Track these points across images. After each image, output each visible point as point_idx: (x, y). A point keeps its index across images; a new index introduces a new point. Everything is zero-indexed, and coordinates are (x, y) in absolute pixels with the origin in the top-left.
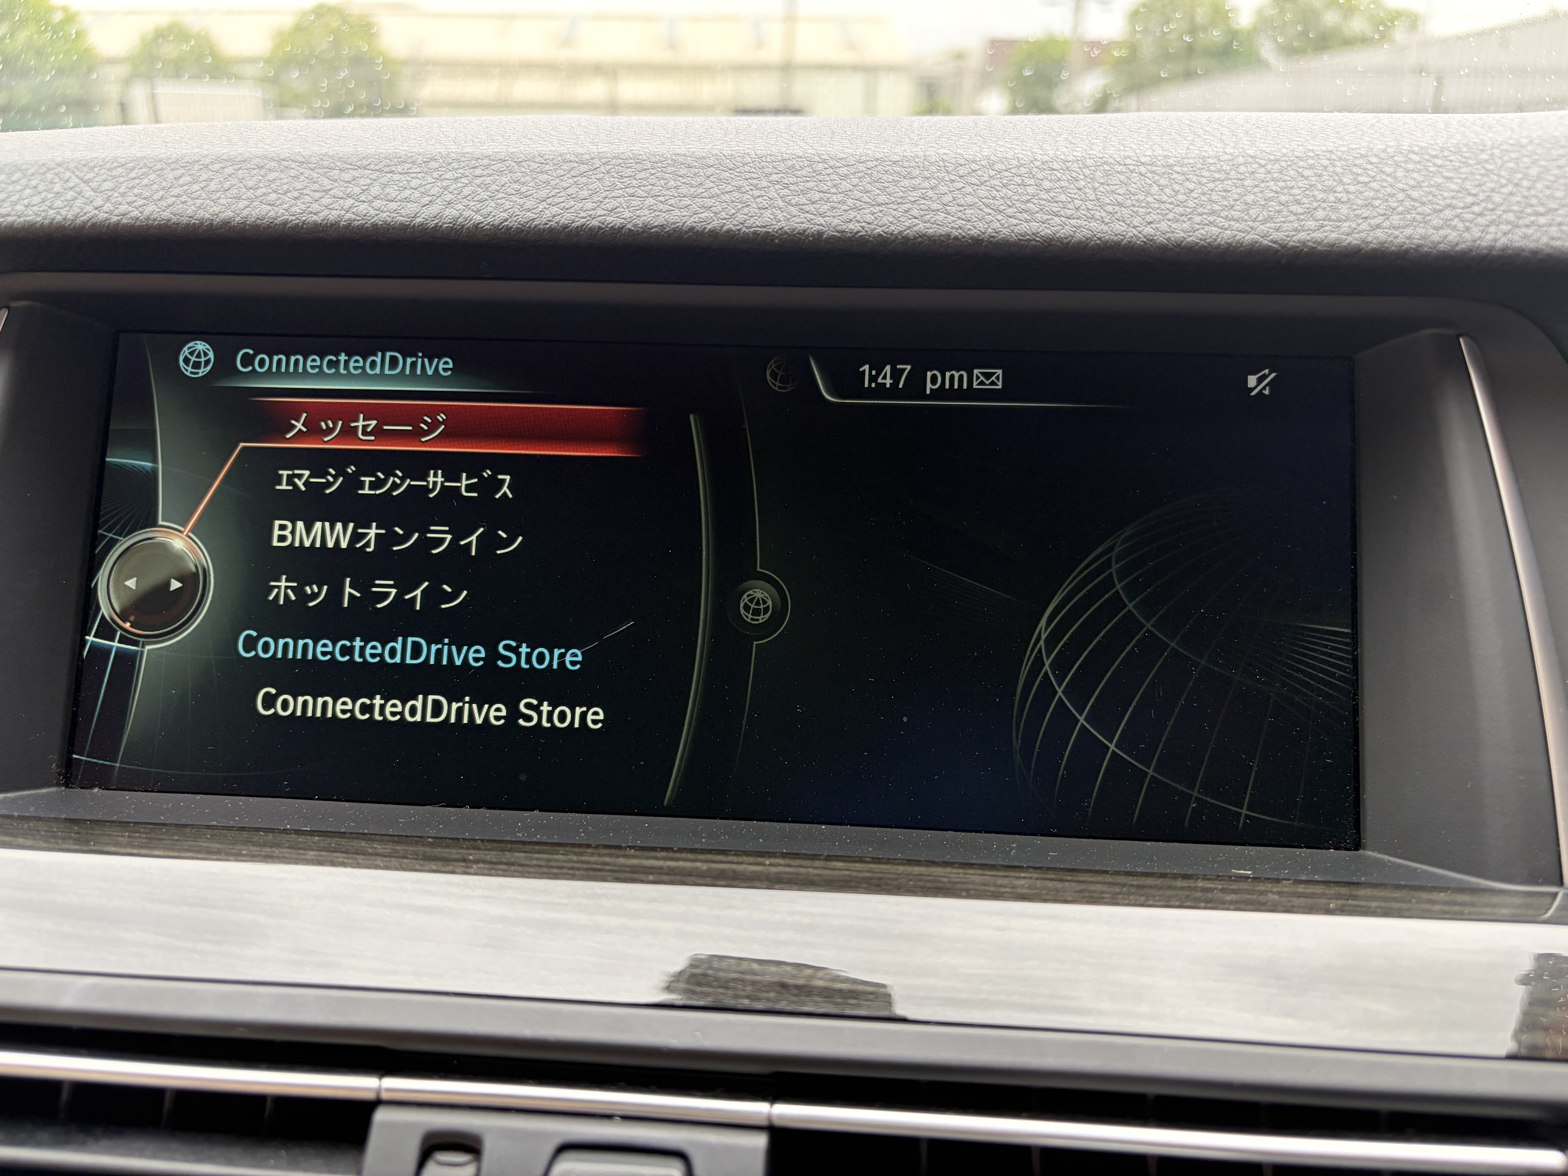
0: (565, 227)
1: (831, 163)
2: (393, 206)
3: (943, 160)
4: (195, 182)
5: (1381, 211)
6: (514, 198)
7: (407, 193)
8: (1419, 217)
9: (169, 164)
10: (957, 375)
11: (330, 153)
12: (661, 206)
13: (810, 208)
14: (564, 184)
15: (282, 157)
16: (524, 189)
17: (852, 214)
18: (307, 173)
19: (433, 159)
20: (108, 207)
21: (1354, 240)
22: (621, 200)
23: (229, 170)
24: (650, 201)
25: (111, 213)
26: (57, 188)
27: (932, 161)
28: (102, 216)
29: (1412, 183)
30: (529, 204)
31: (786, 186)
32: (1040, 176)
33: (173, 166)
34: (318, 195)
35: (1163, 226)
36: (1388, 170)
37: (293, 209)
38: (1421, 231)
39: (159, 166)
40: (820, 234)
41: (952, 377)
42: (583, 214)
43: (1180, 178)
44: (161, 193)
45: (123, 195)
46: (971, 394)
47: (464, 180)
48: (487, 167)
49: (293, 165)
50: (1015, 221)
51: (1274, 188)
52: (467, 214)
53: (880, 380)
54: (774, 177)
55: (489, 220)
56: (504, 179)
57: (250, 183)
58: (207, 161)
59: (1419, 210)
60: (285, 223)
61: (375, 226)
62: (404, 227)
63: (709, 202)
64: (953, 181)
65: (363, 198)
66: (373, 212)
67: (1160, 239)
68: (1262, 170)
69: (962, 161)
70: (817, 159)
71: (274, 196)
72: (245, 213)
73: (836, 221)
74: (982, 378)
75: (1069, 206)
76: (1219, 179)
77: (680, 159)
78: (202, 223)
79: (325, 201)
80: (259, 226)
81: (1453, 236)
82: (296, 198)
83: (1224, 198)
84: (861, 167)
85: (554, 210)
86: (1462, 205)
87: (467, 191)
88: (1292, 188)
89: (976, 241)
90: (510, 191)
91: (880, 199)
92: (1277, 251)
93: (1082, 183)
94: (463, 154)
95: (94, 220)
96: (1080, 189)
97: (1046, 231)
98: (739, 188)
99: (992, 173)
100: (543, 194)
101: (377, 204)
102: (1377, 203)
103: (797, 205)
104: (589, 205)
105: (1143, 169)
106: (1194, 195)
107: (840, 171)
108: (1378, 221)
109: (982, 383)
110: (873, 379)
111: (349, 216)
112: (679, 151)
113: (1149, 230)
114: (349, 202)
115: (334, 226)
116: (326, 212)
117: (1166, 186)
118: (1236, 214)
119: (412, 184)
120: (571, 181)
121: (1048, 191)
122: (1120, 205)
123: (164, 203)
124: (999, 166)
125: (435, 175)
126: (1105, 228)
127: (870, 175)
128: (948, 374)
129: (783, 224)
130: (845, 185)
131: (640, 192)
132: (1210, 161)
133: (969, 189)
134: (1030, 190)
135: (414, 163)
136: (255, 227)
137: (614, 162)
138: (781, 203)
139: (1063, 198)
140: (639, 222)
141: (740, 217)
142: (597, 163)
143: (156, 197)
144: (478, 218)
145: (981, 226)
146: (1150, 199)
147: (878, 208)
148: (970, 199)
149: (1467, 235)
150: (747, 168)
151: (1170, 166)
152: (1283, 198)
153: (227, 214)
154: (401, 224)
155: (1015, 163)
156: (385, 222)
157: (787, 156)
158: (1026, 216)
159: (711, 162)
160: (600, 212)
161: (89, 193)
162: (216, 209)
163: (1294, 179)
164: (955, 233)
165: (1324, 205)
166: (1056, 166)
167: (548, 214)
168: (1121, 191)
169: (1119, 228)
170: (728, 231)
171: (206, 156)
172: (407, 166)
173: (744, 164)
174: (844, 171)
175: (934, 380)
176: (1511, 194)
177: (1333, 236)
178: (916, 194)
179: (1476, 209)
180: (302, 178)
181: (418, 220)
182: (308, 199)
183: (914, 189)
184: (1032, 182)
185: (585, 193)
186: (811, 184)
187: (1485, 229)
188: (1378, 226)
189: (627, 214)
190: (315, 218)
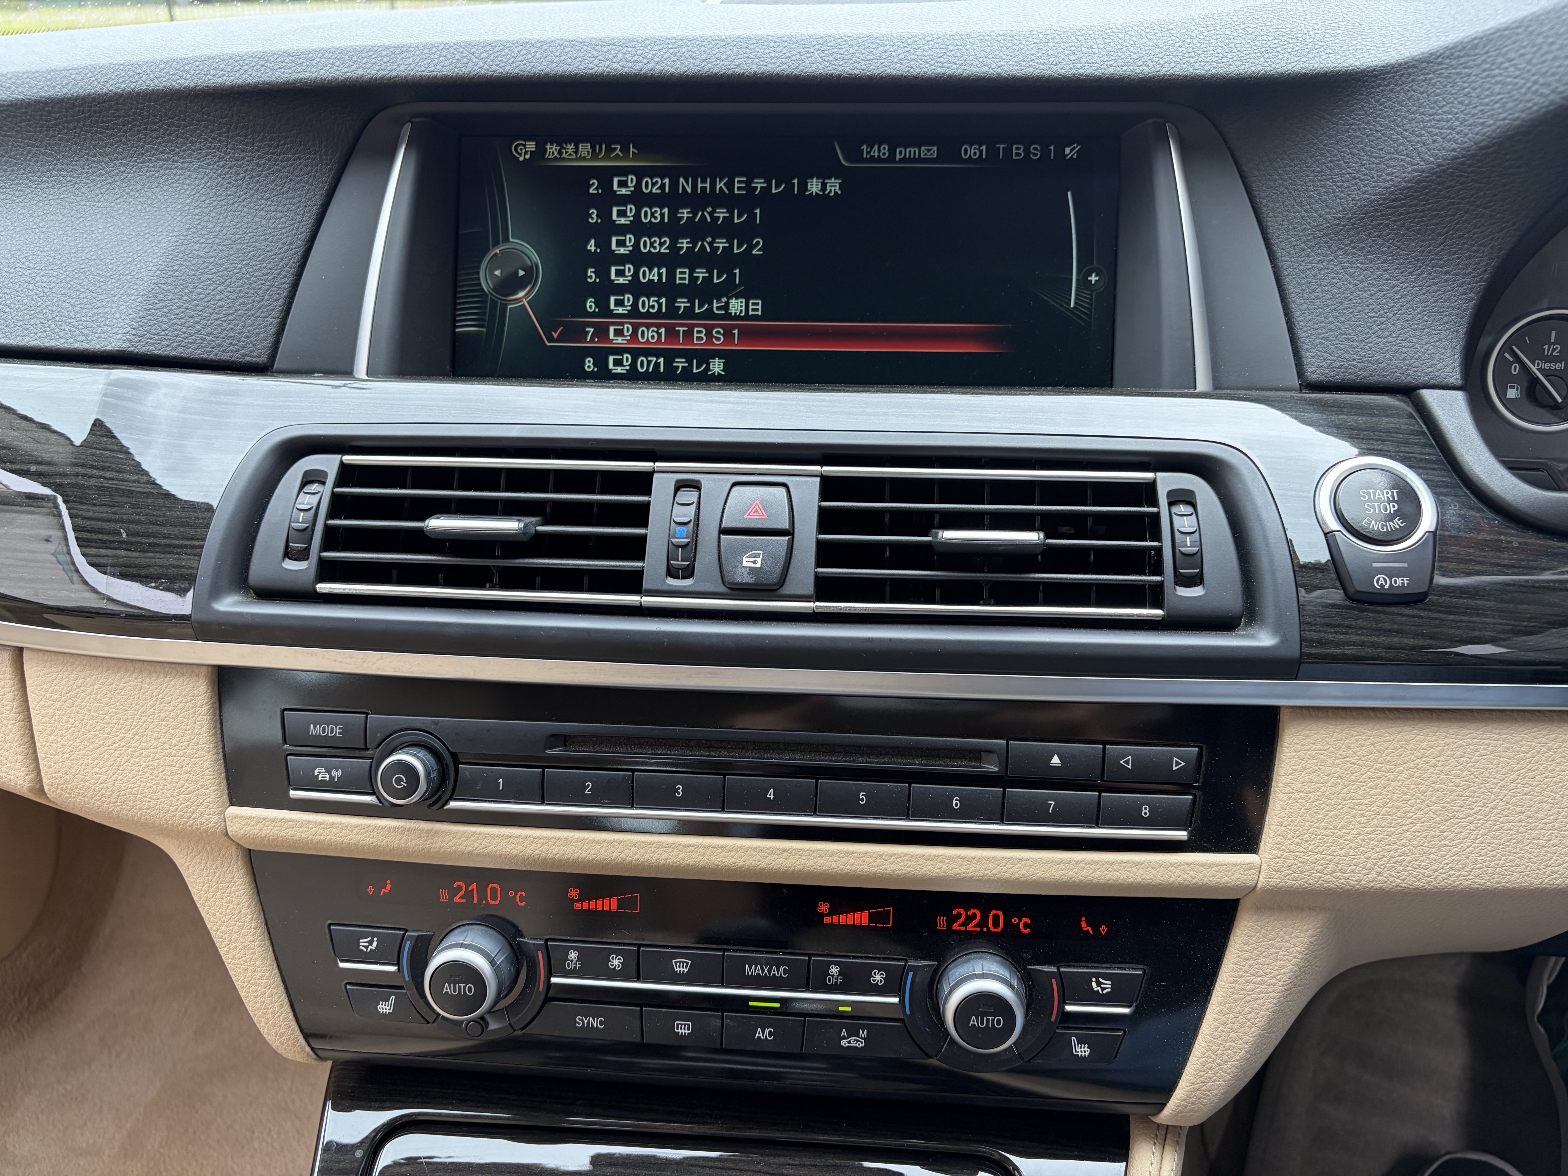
0: (716, 74)
1: (845, 39)
2: (630, 64)
3: (900, 36)
4: (529, 53)
5: (1113, 58)
6: (689, 60)
7: (636, 57)
8: (1131, 61)
9: (513, 44)
10: (912, 150)
11: (595, 37)
12: (762, 63)
13: (835, 62)
14: (714, 52)
15: (571, 39)
16: (694, 55)
17: (855, 65)
18: (585, 48)
19: (647, 39)
20: (486, 67)
21: (1098, 73)
22: (742, 60)
23: (545, 47)
24: (756, 60)
25: (488, 70)
26: (457, 57)
27: (896, 35)
28: (483, 72)
29: (1132, 42)
30: (697, 63)
31: (823, 51)
32: (948, 43)
33: (516, 45)
34: (592, 59)
35: (1006, 68)
36: (1121, 36)
37: (580, 67)
38: (1131, 68)
39: (508, 45)
40: (840, 75)
41: (910, 151)
42: (724, 68)
43: (1017, 42)
44: (512, 59)
45: (493, 60)
46: (920, 160)
47: (664, 51)
48: (674, 43)
49: (577, 44)
50: (934, 68)
51: (1063, 47)
52: (667, 68)
53: (872, 154)
54: (817, 47)
55: (678, 71)
56: (684, 50)
57: (557, 54)
58: (533, 42)
59: (1132, 57)
60: (576, 74)
61: (621, 74)
62: (636, 75)
63: (785, 60)
64: (905, 47)
65: (614, 60)
66: (620, 68)
67: (1005, 75)
68: (1058, 37)
69: (910, 36)
70: (838, 36)
71: (570, 60)
72: (556, 69)
73: (847, 69)
74: (926, 152)
75: (962, 59)
76: (1036, 43)
77: (770, 38)
78: (535, 75)
79: (595, 62)
80: (563, 76)
81: (1146, 70)
82: (581, 61)
83: (1038, 53)
84: (860, 41)
85: (710, 65)
86: (1153, 53)
87: (666, 56)
88: (1072, 46)
89: (916, 78)
90: (687, 56)
91: (869, 58)
92: (1061, 79)
93: (969, 46)
94: (662, 37)
95: (480, 74)
96: (967, 50)
97: (949, 72)
98: (800, 53)
99: (924, 42)
100: (703, 57)
101: (622, 63)
102: (1112, 53)
103: (828, 61)
104: (727, 63)
105: (999, 38)
106: (1023, 51)
107: (849, 43)
108: (1111, 63)
109: (926, 154)
110: (868, 153)
111: (608, 70)
112: (769, 34)
113: (999, 70)
114: (608, 63)
115: (601, 75)
116: (597, 68)
117: (1010, 47)
118: (1042, 61)
119: (638, 53)
120: (717, 50)
121: (951, 51)
122: (986, 57)
123: (514, 65)
124: (928, 39)
125: (649, 48)
126: (978, 70)
127: (864, 45)
128: (908, 150)
129: (822, 71)
130: (852, 50)
131: (751, 56)
132: (1034, 33)
133: (913, 51)
134: (943, 51)
135: (637, 41)
136: (561, 76)
137: (737, 40)
138: (821, 61)
139: (958, 54)
140: (752, 71)
141: (801, 68)
142: (729, 41)
143: (510, 62)
144: (672, 70)
145: (918, 70)
146: (1001, 54)
147: (868, 62)
148: (913, 57)
149: (1153, 69)
150: (803, 42)
151: (1013, 36)
152: (1066, 52)
153: (547, 70)
154: (635, 74)
155: (936, 36)
156: (626, 73)
157: (823, 36)
158: (940, 65)
159: (785, 40)
160: (732, 66)
161: (475, 60)
162: (542, 68)
163: (1074, 42)
164: (905, 74)
165: (1086, 55)
166: (956, 37)
167: (707, 68)
168: (987, 50)
169: (985, 69)
170: (795, 75)
171: (532, 40)
172: (634, 43)
173: (802, 40)
174: (852, 42)
175: (901, 152)
176: (1180, 46)
177: (1088, 72)
178: (887, 54)
179: (1160, 55)
180: (582, 51)
181: (643, 72)
182: (587, 61)
183: (886, 52)
184: (944, 46)
185: (724, 57)
186: (835, 50)
187: (1163, 66)
188: (1111, 66)
189: (745, 67)
190: (591, 71)
